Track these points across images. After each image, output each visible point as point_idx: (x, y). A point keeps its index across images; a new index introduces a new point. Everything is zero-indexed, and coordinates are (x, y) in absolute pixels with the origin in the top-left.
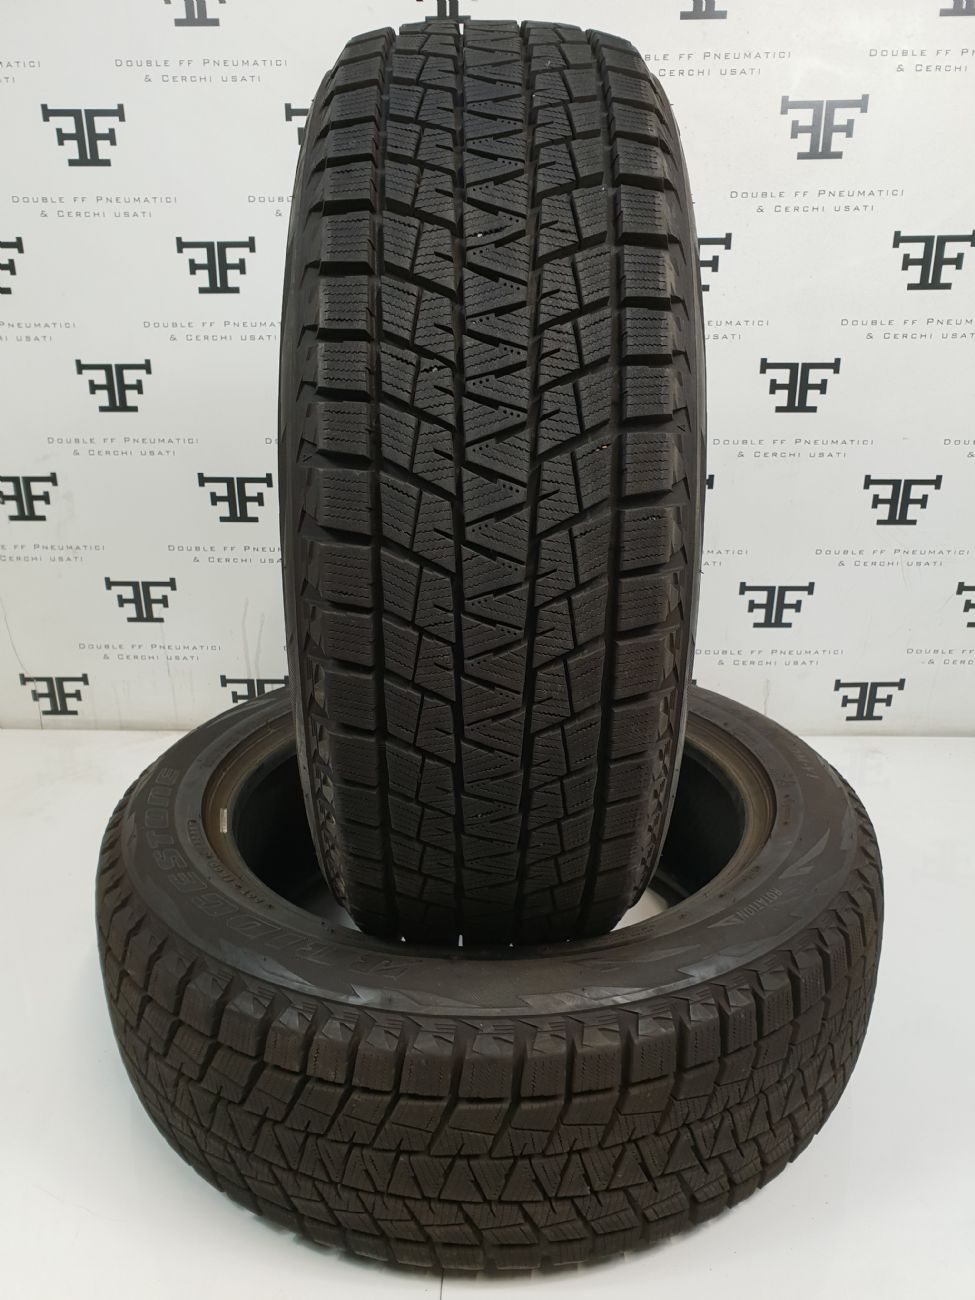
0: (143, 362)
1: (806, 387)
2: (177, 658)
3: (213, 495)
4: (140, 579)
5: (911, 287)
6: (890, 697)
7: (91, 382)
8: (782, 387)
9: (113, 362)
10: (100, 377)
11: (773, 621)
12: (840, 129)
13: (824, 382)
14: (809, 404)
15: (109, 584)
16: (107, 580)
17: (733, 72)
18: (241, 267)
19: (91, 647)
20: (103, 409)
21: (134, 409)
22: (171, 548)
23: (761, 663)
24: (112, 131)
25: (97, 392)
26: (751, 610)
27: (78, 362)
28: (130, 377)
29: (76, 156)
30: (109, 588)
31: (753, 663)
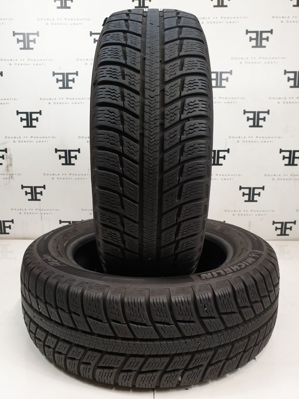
0: (39, 111)
1: (259, 119)
2: (45, 214)
3: (60, 156)
4: (33, 185)
5: (291, 87)
6: (291, 227)
7: (21, 118)
8: (251, 119)
9: (29, 111)
10: (24, 116)
11: (251, 199)
12: (264, 39)
13: (265, 117)
14: (260, 124)
15: (23, 187)
16: (22, 186)
17: (230, 22)
18: (73, 80)
19: (15, 210)
20: (24, 127)
21: (35, 127)
22: (44, 174)
23: (247, 215)
24: (35, 39)
25: (23, 121)
26: (243, 196)
27: (17, 111)
28: (34, 116)
29: (22, 47)
30: (22, 188)
31: (244, 215)
